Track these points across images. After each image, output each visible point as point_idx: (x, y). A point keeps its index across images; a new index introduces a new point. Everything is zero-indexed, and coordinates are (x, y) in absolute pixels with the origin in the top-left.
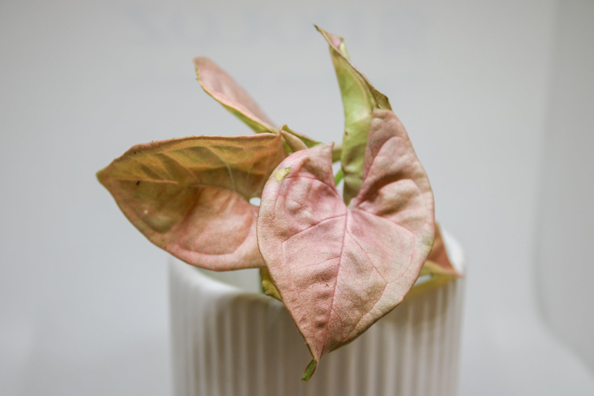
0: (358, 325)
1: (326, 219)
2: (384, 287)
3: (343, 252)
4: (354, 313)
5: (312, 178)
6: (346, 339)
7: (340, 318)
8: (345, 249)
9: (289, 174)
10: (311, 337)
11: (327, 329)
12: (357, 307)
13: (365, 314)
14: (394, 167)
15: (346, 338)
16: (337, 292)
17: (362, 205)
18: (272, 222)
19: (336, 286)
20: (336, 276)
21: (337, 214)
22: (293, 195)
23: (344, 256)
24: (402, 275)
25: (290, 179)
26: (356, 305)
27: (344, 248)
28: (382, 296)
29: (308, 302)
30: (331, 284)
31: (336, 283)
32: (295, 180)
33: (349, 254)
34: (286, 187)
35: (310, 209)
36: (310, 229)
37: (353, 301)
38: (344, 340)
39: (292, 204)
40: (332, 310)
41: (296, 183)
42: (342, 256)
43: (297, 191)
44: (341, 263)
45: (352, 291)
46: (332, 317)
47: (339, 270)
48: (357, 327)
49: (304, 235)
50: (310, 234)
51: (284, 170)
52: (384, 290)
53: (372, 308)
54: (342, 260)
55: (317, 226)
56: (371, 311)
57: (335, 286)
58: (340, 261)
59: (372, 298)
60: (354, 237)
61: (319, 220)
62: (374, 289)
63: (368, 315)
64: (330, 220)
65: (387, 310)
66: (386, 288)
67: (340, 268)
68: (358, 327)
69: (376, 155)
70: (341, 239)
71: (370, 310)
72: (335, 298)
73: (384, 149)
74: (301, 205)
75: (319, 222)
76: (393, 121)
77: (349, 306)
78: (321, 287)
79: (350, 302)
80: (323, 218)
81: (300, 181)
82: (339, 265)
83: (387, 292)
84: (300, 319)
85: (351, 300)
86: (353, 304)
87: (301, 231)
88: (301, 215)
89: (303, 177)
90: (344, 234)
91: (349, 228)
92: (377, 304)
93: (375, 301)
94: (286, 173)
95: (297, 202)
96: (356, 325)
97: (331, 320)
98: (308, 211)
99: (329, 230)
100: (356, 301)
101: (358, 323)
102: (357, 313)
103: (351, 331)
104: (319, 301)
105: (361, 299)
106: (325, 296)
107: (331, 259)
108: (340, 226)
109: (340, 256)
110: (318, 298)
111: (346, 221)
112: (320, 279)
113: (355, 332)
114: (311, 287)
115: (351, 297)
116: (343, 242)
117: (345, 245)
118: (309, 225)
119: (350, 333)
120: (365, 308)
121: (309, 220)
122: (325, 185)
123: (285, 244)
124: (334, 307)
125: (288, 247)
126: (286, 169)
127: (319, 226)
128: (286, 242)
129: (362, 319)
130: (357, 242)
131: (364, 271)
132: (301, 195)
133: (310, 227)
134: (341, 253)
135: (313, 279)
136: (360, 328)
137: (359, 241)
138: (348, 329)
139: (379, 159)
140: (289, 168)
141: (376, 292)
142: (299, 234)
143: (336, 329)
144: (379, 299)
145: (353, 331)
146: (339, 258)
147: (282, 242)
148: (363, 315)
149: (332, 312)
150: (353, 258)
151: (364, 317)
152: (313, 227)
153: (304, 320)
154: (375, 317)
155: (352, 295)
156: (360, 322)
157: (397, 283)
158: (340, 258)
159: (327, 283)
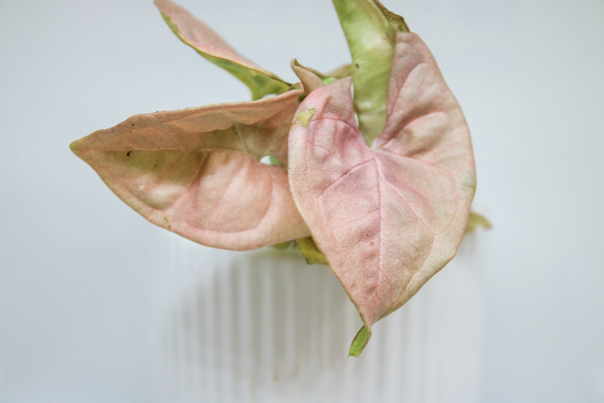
0: (408, 286)
1: (356, 166)
2: (432, 240)
3: (382, 203)
4: (403, 273)
5: (335, 119)
6: (397, 303)
7: (389, 280)
8: (383, 200)
9: (314, 116)
10: (363, 305)
11: (376, 294)
12: (406, 265)
13: (416, 273)
14: (424, 98)
15: (396, 301)
16: (382, 251)
17: (386, 146)
18: (305, 174)
19: (381, 244)
20: (379, 231)
21: (366, 159)
22: (319, 141)
23: (383, 207)
24: (450, 224)
25: (314, 122)
26: (404, 264)
27: (381, 198)
28: (432, 251)
29: (356, 265)
30: (375, 240)
31: (380, 240)
32: (320, 123)
33: (389, 205)
34: (312, 132)
35: (338, 155)
36: (341, 179)
37: (401, 259)
38: (394, 305)
39: (320, 152)
40: (380, 272)
41: (321, 126)
42: (381, 208)
43: (324, 136)
44: (382, 216)
45: (400, 247)
46: (380, 279)
47: (381, 225)
48: (407, 288)
49: (337, 187)
50: (343, 185)
51: (308, 112)
52: (432, 243)
53: (422, 265)
54: (382, 213)
55: (347, 175)
56: (422, 269)
57: (379, 244)
58: (380, 213)
59: (421, 254)
60: (390, 185)
61: (349, 168)
62: (422, 243)
63: (418, 273)
64: (361, 166)
65: (440, 266)
66: (434, 240)
67: (382, 222)
68: (409, 288)
69: (402, 86)
70: (375, 189)
71: (421, 267)
72: (381, 257)
73: (410, 79)
74: (329, 151)
75: (349, 171)
76: (419, 45)
77: (397, 265)
78: (366, 246)
79: (398, 261)
80: (353, 165)
81: (324, 123)
82: (380, 218)
83: (436, 245)
84: (350, 285)
85: (399, 258)
86: (401, 262)
87: (334, 181)
88: (330, 163)
89: (327, 118)
90: (378, 182)
91: (381, 175)
92: (427, 261)
93: (425, 257)
94: (310, 115)
95: (325, 149)
96: (406, 286)
97: (380, 283)
98: (336, 157)
99: (361, 178)
100: (403, 258)
101: (408, 283)
102: (406, 272)
103: (402, 293)
104: (366, 262)
105: (410, 256)
106: (372, 255)
107: (371, 212)
108: (371, 173)
109: (378, 209)
110: (365, 259)
111: (376, 167)
112: (366, 237)
113: (405, 294)
114: (356, 246)
115: (398, 254)
116: (379, 191)
117: (382, 194)
118: (341, 174)
119: (401, 296)
120: (414, 266)
121: (340, 169)
122: (348, 126)
123: (320, 199)
124: (381, 268)
125: (325, 202)
126: (310, 110)
127: (350, 175)
128: (321, 196)
129: (412, 279)
130: (394, 191)
131: (409, 223)
132: (328, 140)
133: (342, 176)
134: (380, 205)
135: (358, 237)
136: (411, 290)
137: (397, 189)
138: (398, 291)
139: (407, 91)
140: (312, 109)
141: (425, 246)
142: (333, 186)
143: (385, 293)
144: (429, 254)
145: (404, 293)
146: (378, 210)
147: (318, 197)
148: (413, 274)
149: (380, 274)
150: (395, 209)
151: (414, 276)
152: (344, 176)
153: (354, 285)
154: (427, 275)
155: (399, 252)
156: (410, 282)
157: (446, 234)
158: (380, 210)
159: (372, 241)
